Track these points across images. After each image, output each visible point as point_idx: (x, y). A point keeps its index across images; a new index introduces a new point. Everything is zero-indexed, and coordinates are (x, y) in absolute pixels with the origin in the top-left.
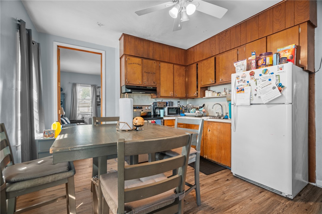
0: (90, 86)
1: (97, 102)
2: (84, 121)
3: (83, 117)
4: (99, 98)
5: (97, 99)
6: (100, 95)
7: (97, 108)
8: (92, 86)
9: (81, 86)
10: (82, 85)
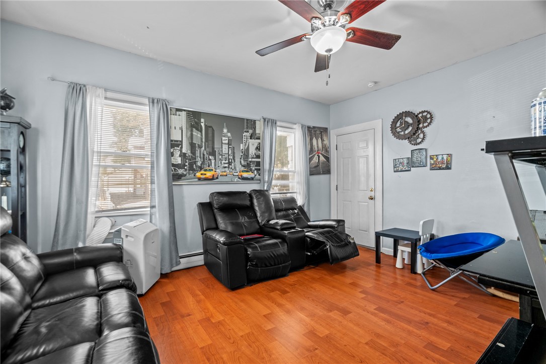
0: (146, 101)
1: (173, 165)
2: (120, 248)
3: (119, 231)
4: (181, 151)
5: (172, 155)
6: (181, 141)
7: (175, 188)
8: (153, 102)
9: (106, 98)
10: (109, 94)
